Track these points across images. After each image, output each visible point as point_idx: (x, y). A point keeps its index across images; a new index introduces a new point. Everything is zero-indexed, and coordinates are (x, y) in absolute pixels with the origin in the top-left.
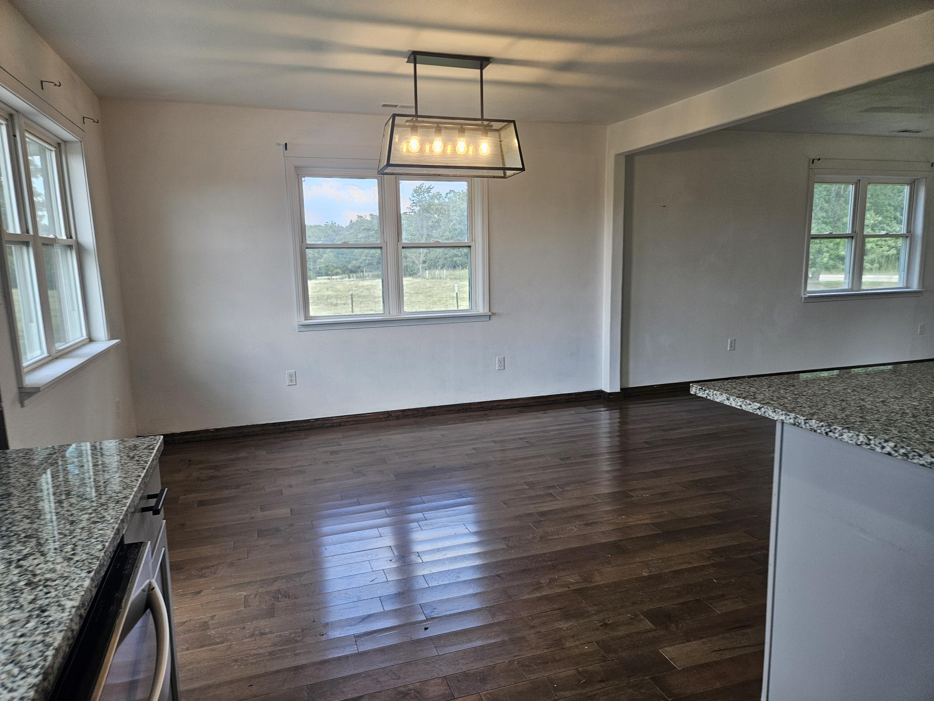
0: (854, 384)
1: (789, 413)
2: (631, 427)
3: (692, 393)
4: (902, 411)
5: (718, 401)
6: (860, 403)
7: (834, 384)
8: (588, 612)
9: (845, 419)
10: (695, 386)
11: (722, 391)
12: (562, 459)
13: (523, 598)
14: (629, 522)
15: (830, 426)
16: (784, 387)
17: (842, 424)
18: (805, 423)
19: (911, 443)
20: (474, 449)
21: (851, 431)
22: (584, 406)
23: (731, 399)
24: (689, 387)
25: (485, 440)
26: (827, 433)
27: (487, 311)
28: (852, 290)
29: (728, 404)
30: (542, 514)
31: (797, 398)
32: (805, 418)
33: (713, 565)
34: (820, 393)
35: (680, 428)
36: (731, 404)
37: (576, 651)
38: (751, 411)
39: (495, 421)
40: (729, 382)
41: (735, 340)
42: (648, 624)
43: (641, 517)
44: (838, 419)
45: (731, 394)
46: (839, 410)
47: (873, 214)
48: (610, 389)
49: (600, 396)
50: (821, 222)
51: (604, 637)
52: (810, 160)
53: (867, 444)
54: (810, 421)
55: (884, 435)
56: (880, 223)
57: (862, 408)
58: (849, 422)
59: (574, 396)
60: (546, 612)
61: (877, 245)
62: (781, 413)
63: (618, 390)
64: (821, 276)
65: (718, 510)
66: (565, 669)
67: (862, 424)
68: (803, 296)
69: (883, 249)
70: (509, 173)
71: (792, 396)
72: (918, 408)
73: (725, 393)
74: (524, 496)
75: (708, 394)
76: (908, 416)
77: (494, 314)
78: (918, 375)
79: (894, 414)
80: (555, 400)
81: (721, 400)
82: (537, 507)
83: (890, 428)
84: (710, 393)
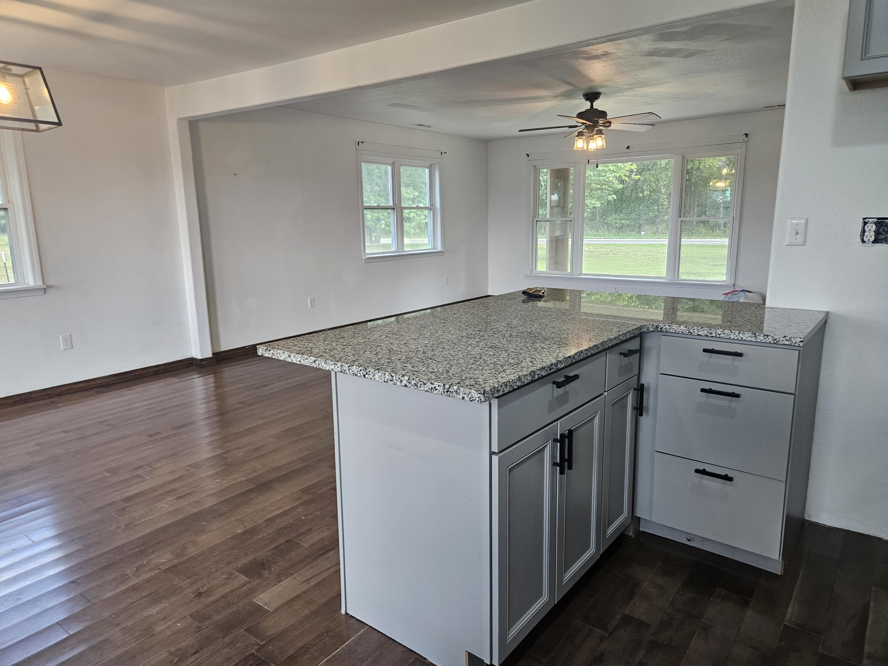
0: (388, 331)
1: (337, 363)
2: (227, 389)
3: (259, 354)
4: (417, 349)
5: (281, 359)
6: (389, 347)
7: (373, 333)
8: (181, 587)
9: (377, 362)
10: (261, 347)
11: (284, 350)
12: (150, 436)
13: (104, 598)
14: (224, 484)
15: (366, 369)
16: (336, 340)
17: (375, 366)
18: (349, 369)
19: (420, 374)
20: (37, 445)
21: (380, 372)
22: (174, 376)
23: (292, 356)
24: (256, 349)
25: (52, 432)
26: (364, 376)
27: (40, 283)
28: (398, 252)
29: (290, 361)
30: (127, 500)
31: (345, 348)
32: (348, 365)
33: (302, 504)
34: (363, 342)
35: (271, 384)
36: (292, 360)
37: (168, 633)
38: (308, 365)
39: (64, 408)
40: (292, 340)
41: (314, 298)
42: (243, 578)
43: (235, 476)
44: (372, 362)
45: (291, 351)
46: (374, 354)
47: (412, 190)
48: (202, 355)
49: (192, 363)
50: (377, 195)
51: (198, 607)
52: (356, 143)
53: (391, 380)
54: (352, 367)
55: (402, 372)
56: (418, 197)
57: (390, 351)
58: (380, 364)
59: (163, 367)
60: (134, 603)
61: (417, 215)
62: (331, 363)
63: (210, 355)
64: (381, 239)
65: (306, 453)
66: (156, 656)
67: (388, 365)
68: (364, 258)
69: (421, 217)
70: (42, 126)
71: (341, 348)
72: (428, 345)
73: (287, 351)
74: (106, 485)
75: (273, 354)
76: (420, 353)
77: (49, 287)
78: (431, 319)
79: (412, 352)
80: (141, 374)
81: (284, 358)
82: (121, 494)
83: (407, 365)
84: (274, 352)
